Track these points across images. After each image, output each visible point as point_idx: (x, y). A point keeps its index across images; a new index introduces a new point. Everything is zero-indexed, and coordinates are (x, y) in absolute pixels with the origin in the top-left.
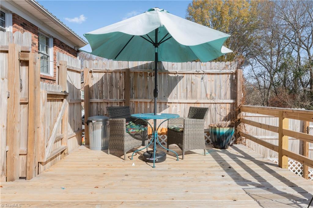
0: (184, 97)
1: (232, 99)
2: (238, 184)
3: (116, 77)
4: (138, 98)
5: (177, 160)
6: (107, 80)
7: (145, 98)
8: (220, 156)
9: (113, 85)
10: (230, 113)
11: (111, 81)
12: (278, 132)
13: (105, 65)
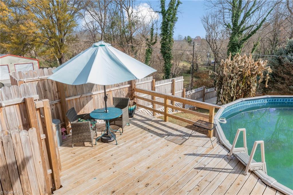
0: (101, 88)
1: (129, 84)
2: (161, 137)
3: (48, 83)
4: (70, 97)
5: (120, 135)
6: (40, 87)
7: (75, 95)
8: (136, 123)
9: (46, 91)
10: (128, 93)
11: (44, 87)
12: (164, 106)
13: (36, 73)
